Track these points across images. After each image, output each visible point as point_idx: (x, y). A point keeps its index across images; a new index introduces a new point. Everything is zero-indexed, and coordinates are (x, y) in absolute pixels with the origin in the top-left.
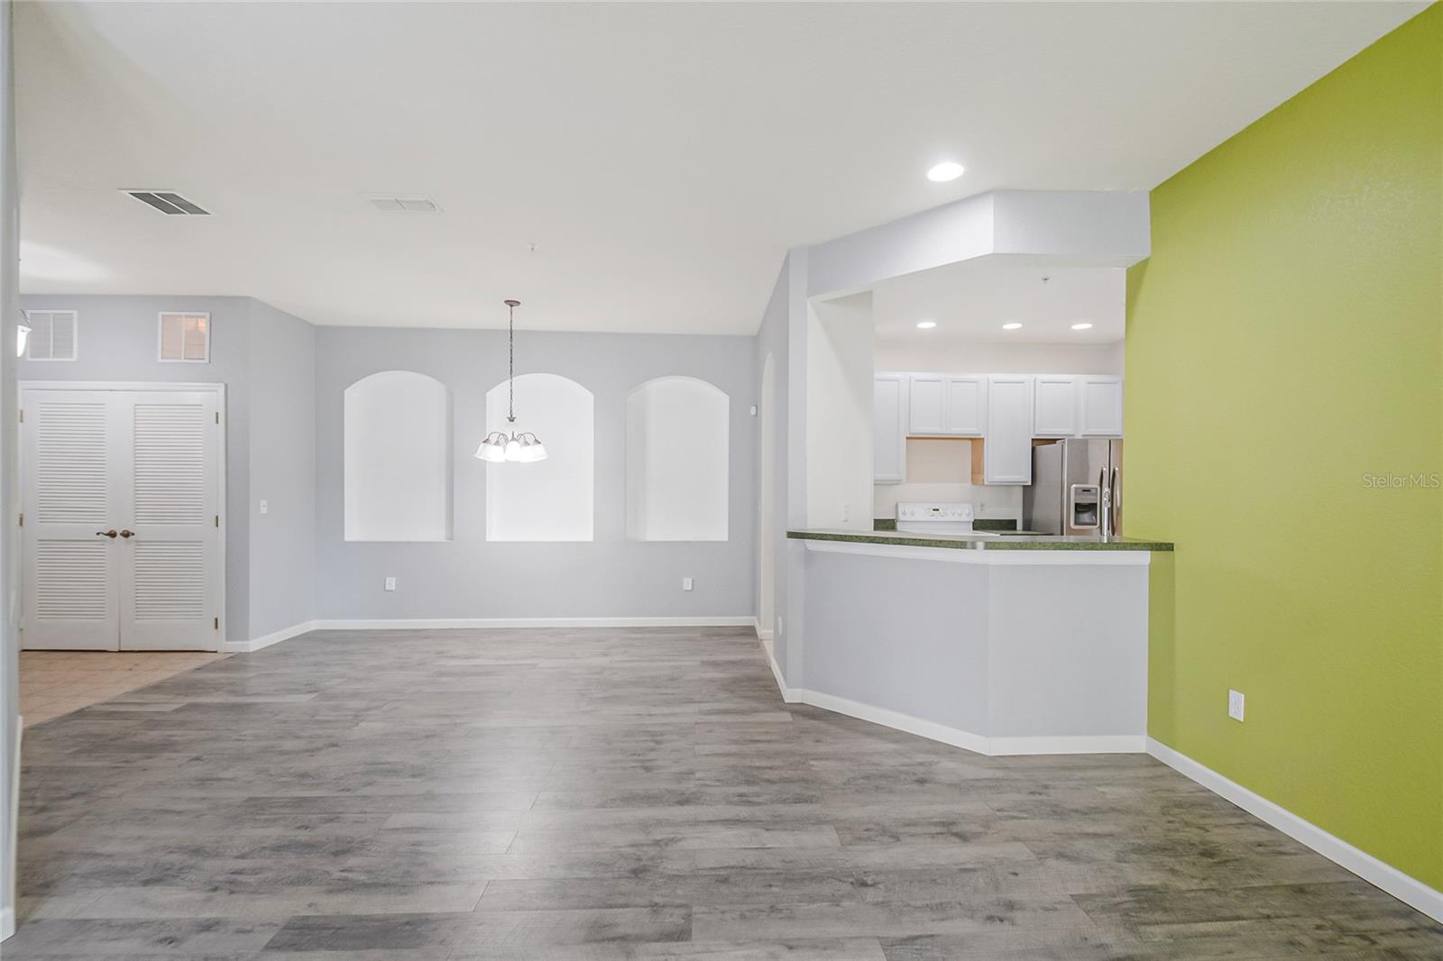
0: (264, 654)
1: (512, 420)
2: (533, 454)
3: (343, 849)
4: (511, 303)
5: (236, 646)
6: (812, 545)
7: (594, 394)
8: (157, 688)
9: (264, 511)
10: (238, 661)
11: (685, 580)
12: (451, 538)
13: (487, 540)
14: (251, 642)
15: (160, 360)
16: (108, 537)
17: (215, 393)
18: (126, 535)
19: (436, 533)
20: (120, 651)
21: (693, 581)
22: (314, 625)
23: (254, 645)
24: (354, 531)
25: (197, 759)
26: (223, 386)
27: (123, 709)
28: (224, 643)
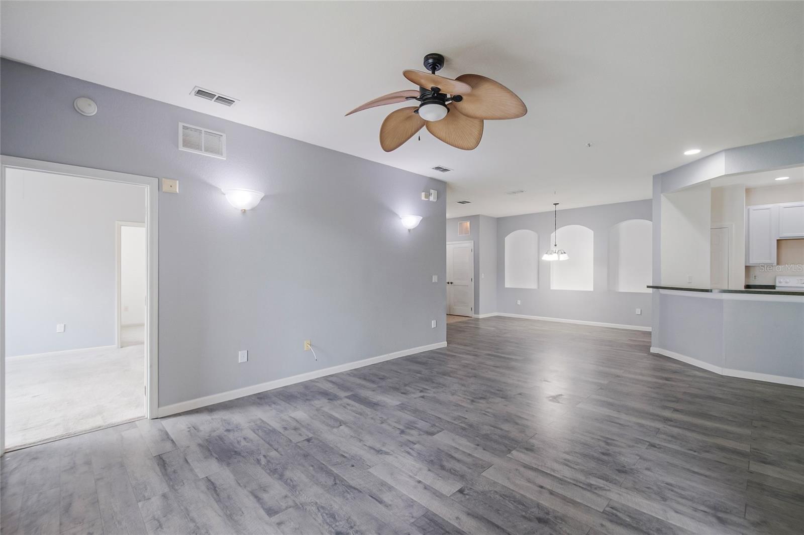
0: (484, 319)
1: (556, 245)
2: (563, 257)
3: (498, 349)
4: (555, 204)
5: (477, 316)
6: (662, 291)
7: (594, 231)
8: (460, 322)
9: (483, 277)
10: (478, 319)
11: (637, 309)
12: (539, 288)
13: (551, 289)
17: (471, 244)
18: (451, 283)
19: (533, 286)
21: (641, 311)
22: (496, 314)
23: (481, 316)
24: (508, 284)
26: (473, 241)
28: (473, 315)
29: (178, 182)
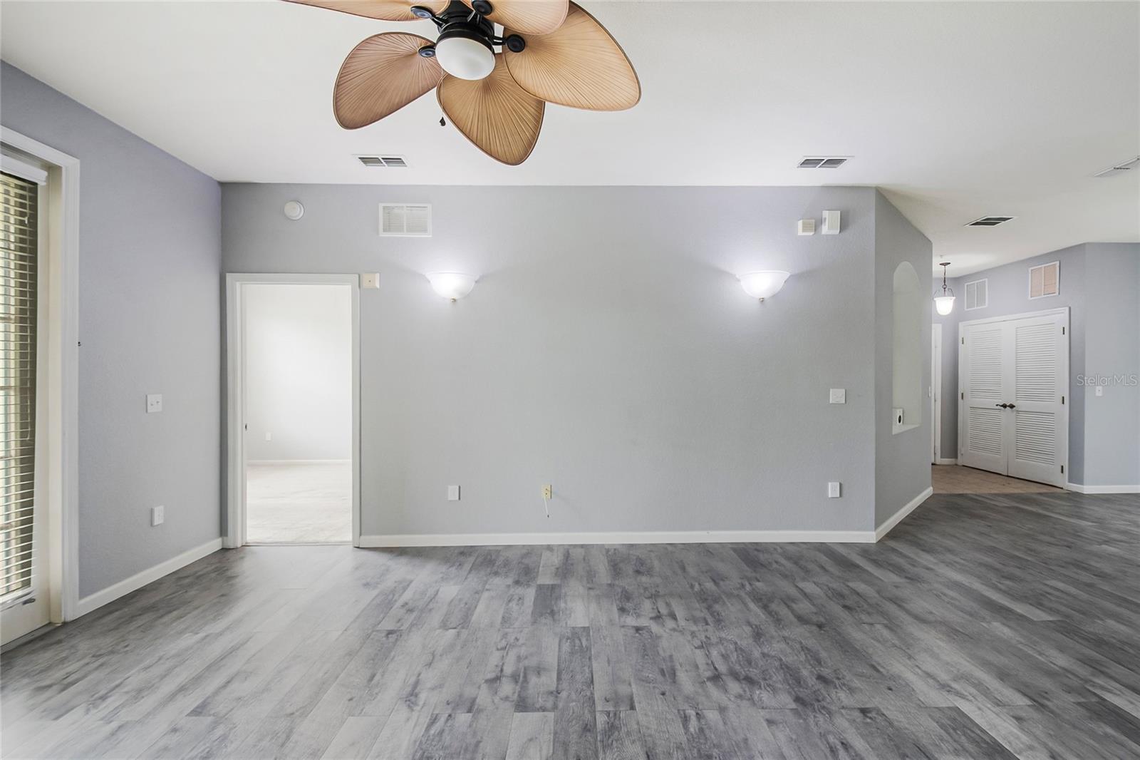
5: (1075, 487)
9: (1099, 394)
10: (1075, 497)
14: (1085, 487)
15: (1030, 298)
16: (1002, 408)
17: (1062, 315)
18: (1012, 406)
20: (1008, 476)
23: (1087, 489)
25: (990, 526)
26: (1067, 309)
27: (980, 499)
28: (1067, 483)
29: (378, 275)
